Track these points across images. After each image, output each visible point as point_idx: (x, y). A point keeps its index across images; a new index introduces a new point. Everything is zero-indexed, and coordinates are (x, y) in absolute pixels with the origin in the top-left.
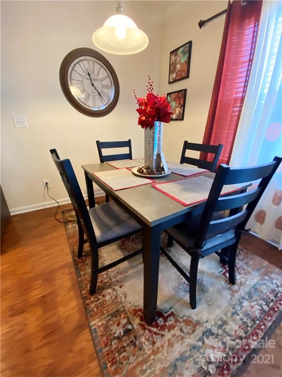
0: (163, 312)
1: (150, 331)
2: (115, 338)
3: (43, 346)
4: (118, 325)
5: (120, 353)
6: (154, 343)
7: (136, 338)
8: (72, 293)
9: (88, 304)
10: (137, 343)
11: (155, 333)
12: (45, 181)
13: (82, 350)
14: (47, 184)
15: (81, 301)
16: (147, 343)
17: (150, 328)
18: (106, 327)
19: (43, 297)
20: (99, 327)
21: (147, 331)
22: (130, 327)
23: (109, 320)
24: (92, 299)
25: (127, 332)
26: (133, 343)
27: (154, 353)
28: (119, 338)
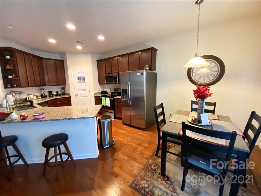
0: (169, 179)
1: (160, 176)
2: (151, 167)
3: (138, 154)
4: (154, 167)
5: (149, 170)
6: (158, 179)
7: (155, 173)
8: (152, 151)
9: (153, 157)
10: (154, 174)
11: (161, 178)
12: (171, 113)
13: (143, 162)
14: (171, 114)
15: (152, 155)
16: (156, 176)
17: (161, 176)
18: (152, 164)
19: (146, 146)
20: (150, 162)
21: (159, 176)
22: (157, 170)
23: (153, 164)
24: (155, 156)
25: (155, 170)
26: (153, 173)
27: (155, 180)
28: (152, 169)
